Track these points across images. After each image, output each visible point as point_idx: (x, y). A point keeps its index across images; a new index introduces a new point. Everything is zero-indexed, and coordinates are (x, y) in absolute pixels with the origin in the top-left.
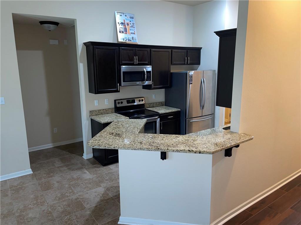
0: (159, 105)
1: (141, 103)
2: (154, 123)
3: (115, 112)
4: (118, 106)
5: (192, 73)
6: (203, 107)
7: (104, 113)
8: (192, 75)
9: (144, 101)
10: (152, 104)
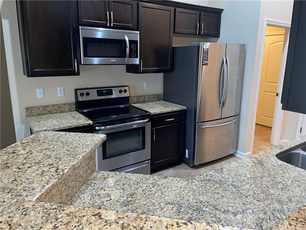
0: (154, 100)
1: (123, 95)
2: (141, 130)
3: (76, 110)
4: (80, 99)
5: (207, 45)
6: (224, 104)
7: (54, 111)
8: (208, 49)
9: (128, 92)
10: (143, 98)
